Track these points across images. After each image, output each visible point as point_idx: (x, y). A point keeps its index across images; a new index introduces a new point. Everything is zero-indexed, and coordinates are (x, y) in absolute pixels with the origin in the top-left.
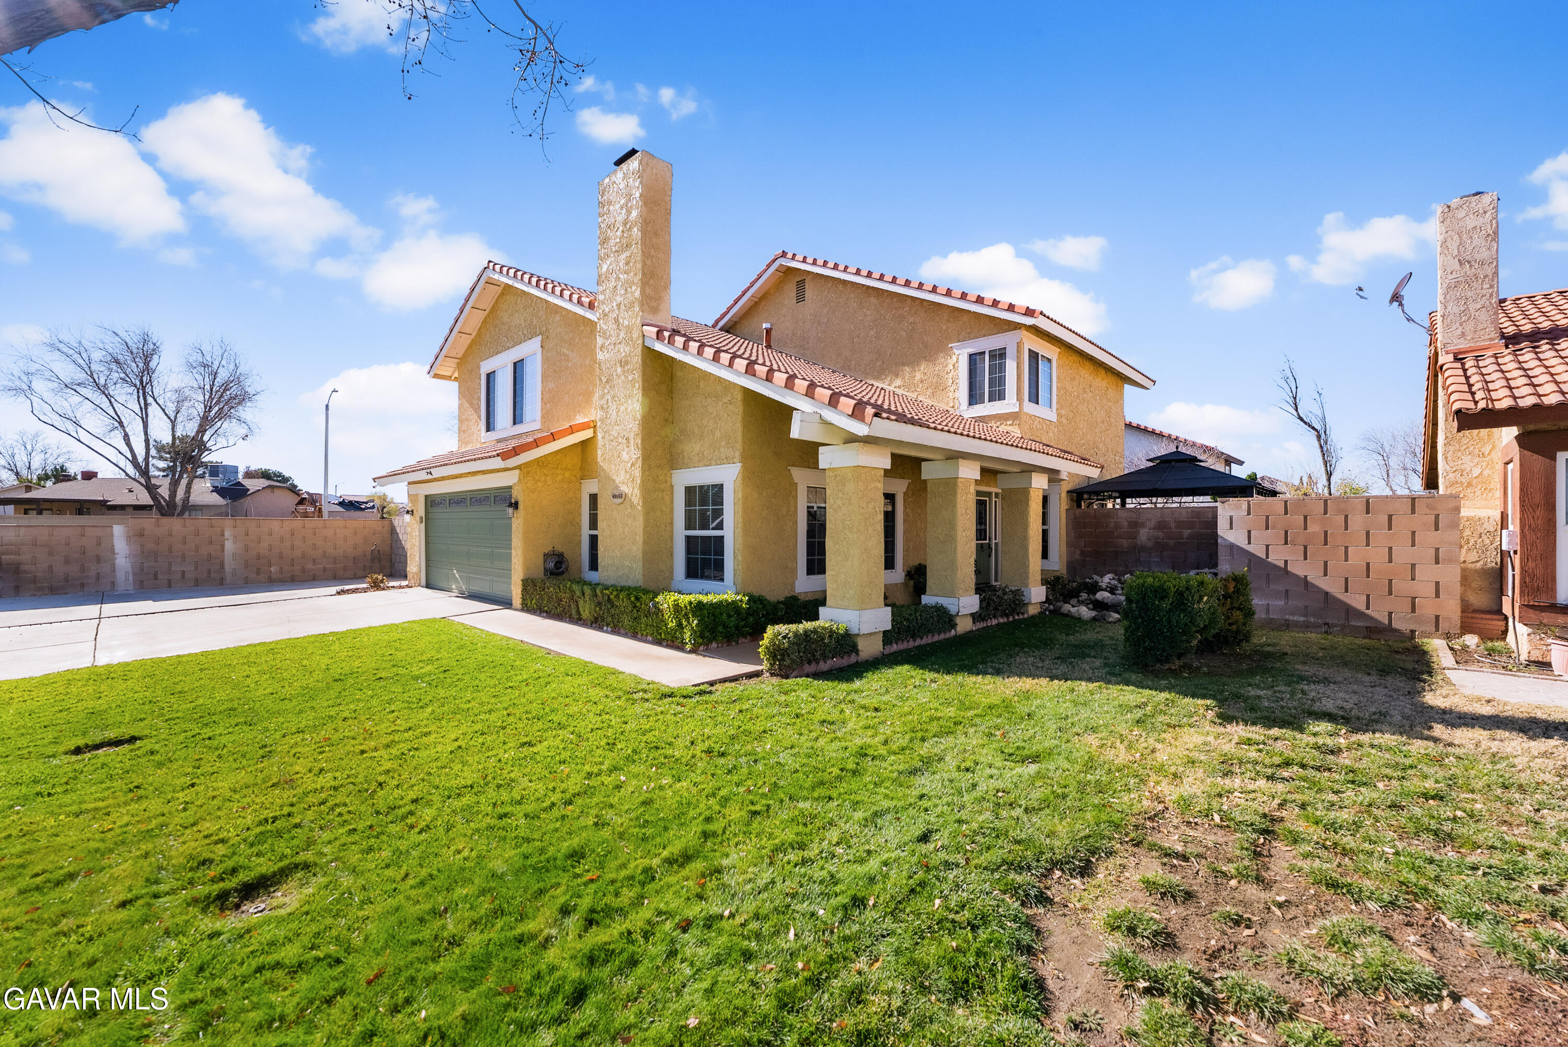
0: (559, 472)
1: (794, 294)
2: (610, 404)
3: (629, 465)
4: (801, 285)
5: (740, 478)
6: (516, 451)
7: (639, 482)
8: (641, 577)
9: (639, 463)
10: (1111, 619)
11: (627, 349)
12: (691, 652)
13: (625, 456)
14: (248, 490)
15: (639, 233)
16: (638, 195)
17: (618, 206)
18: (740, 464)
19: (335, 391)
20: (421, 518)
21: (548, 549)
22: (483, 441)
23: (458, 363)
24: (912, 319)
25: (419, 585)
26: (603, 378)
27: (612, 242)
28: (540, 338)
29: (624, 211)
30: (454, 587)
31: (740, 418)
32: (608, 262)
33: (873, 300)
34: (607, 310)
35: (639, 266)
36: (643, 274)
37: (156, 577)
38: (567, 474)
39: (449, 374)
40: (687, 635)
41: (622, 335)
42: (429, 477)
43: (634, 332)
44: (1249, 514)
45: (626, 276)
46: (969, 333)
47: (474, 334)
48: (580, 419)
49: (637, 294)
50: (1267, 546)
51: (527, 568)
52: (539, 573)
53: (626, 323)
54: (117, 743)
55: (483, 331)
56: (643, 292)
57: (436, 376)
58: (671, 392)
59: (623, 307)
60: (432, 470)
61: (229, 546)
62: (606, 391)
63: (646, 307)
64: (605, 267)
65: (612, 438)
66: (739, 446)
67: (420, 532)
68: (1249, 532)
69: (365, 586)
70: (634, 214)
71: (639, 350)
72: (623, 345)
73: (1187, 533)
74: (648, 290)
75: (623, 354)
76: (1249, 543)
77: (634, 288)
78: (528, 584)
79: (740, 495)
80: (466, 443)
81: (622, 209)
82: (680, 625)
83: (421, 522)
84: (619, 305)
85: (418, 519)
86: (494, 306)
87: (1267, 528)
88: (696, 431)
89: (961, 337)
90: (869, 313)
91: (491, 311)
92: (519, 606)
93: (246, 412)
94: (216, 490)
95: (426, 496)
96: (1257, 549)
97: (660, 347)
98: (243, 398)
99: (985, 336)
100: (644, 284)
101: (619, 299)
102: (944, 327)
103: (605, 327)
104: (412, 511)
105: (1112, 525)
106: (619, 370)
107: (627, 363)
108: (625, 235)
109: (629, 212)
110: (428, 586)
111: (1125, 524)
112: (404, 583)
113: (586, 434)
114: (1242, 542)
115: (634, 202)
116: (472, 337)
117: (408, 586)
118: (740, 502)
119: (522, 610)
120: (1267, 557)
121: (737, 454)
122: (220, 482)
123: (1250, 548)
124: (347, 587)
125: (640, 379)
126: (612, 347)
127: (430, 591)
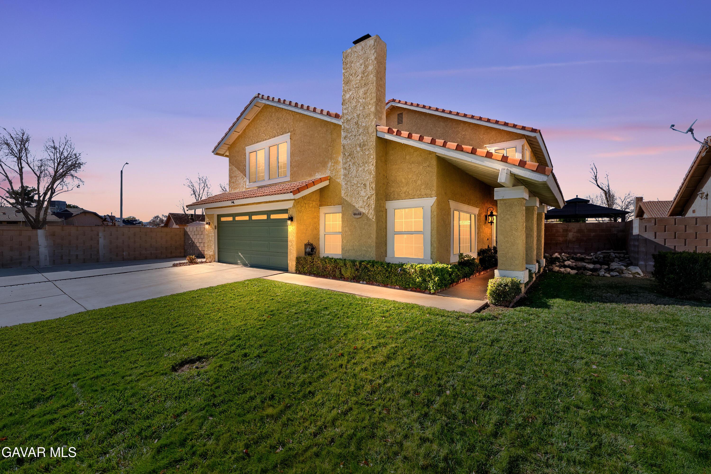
0: (311, 202)
1: (396, 120)
2: (351, 166)
3: (366, 198)
4: (400, 116)
5: (435, 205)
6: (299, 190)
7: (373, 206)
8: (375, 255)
9: (374, 197)
10: (588, 274)
11: (365, 138)
12: (433, 294)
13: (363, 193)
14: (72, 214)
15: (375, 78)
16: (373, 58)
17: (358, 64)
18: (436, 198)
19: (127, 163)
20: (215, 226)
21: (306, 242)
22: (247, 187)
23: (229, 148)
24: (463, 133)
25: (215, 261)
26: (346, 153)
27: (353, 83)
28: (289, 134)
29: (363, 66)
30: (239, 262)
31: (435, 174)
32: (351, 94)
33: (441, 123)
34: (350, 118)
35: (374, 95)
36: (377, 99)
37: (62, 258)
38: (314, 203)
39: (222, 153)
40: (430, 285)
41: (361, 130)
42: (233, 204)
43: (370, 129)
44: (655, 224)
45: (364, 100)
46: (495, 140)
47: (241, 132)
48: (318, 176)
49: (373, 109)
50: (665, 240)
51: (298, 251)
52: (303, 254)
53: (364, 124)
54: (192, 361)
55: (247, 131)
56: (376, 108)
57: (217, 154)
58: (386, 161)
59: (361, 116)
60: (234, 201)
61: (101, 241)
62: (348, 160)
63: (377, 116)
64: (348, 96)
65: (352, 184)
66: (435, 188)
67: (214, 233)
68: (655, 233)
69: (186, 261)
70: (371, 68)
71: (374, 139)
72: (361, 136)
73: (593, 234)
74: (378, 108)
75: (362, 141)
76: (655, 238)
77: (370, 106)
78: (298, 259)
79: (435, 213)
80: (235, 189)
81: (361, 65)
82: (424, 280)
83: (216, 229)
84: (358, 116)
85: (214, 227)
86: (255, 118)
87: (665, 231)
88: (403, 180)
89: (491, 142)
90: (439, 130)
91: (253, 121)
92: (294, 271)
93: (79, 173)
94: (54, 213)
95: (218, 215)
96: (659, 241)
97: (388, 137)
98: (76, 165)
99: (504, 141)
100: (377, 104)
101: (358, 112)
102: (482, 137)
103: (348, 127)
104: (209, 223)
105: (555, 231)
106: (358, 149)
107: (364, 145)
108: (364, 79)
109: (366, 67)
110: (219, 261)
111: (561, 230)
112: (204, 260)
113: (325, 183)
114: (652, 238)
115: (371, 62)
116: (240, 134)
117: (206, 262)
118: (436, 217)
119: (296, 273)
120: (665, 244)
121: (434, 192)
122: (56, 209)
123: (656, 241)
124: (176, 262)
125: (375, 154)
126: (354, 137)
127: (219, 263)
